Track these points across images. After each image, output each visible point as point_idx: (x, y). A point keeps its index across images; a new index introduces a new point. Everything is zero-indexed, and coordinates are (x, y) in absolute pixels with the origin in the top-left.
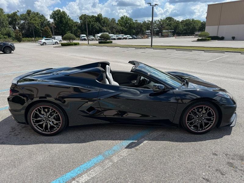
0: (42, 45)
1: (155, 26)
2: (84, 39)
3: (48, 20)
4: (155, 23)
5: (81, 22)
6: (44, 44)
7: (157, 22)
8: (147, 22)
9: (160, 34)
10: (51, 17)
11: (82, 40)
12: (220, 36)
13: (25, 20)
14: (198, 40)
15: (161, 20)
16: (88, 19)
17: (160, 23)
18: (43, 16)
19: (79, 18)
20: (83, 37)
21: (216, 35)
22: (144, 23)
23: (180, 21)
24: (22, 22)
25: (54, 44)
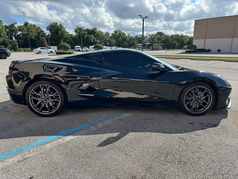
0: (37, 54)
1: (146, 40)
2: (78, 50)
3: (44, 32)
4: (147, 37)
5: (76, 34)
6: (40, 53)
7: (148, 36)
8: (139, 36)
9: (151, 47)
10: (47, 29)
11: (77, 51)
12: (207, 48)
13: (22, 31)
14: (187, 52)
15: (152, 34)
16: (83, 32)
17: (151, 37)
18: (39, 28)
19: (74, 31)
20: (78, 48)
21: (203, 48)
22: (137, 36)
23: (170, 36)
24: (19, 33)
25: (49, 53)
